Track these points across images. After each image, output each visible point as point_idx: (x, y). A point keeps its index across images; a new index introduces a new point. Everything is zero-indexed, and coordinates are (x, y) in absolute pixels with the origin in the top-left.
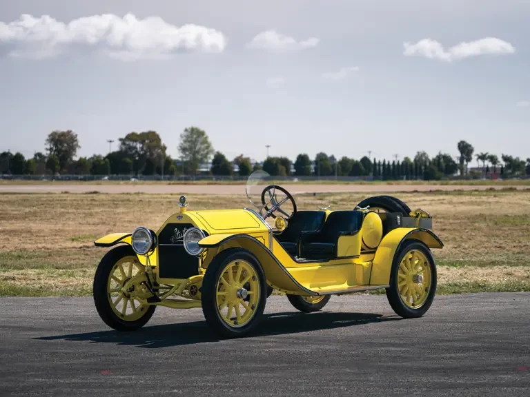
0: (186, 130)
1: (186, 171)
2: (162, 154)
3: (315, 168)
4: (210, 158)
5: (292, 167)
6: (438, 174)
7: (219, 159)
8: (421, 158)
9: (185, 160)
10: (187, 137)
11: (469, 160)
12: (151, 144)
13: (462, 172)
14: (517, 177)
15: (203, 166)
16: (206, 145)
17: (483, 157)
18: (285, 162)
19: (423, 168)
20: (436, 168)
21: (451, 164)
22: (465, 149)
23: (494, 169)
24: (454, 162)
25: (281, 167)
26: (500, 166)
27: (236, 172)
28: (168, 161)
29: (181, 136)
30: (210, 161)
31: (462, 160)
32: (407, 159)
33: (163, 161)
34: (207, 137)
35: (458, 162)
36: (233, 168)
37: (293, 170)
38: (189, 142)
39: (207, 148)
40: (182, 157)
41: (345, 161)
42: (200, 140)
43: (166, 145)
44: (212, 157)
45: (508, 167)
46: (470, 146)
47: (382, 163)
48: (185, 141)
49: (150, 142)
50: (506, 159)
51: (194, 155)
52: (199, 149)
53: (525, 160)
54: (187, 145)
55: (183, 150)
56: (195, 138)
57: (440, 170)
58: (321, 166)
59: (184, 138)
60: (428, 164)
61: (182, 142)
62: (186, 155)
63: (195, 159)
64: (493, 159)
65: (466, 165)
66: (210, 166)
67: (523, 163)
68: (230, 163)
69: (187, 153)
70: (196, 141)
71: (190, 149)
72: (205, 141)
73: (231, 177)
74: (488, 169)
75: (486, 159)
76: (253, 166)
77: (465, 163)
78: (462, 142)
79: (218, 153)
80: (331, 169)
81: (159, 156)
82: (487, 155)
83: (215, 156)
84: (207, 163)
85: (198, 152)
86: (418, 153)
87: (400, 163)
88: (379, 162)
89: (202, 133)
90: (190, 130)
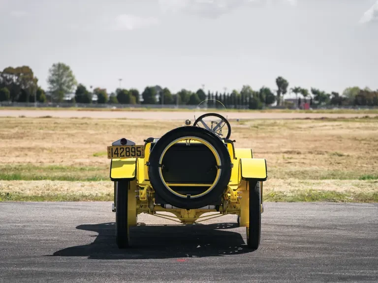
0: (54, 65)
2: (34, 85)
3: (160, 99)
4: (73, 89)
5: (141, 97)
6: (260, 104)
7: (81, 90)
8: (246, 92)
9: (53, 90)
10: (54, 70)
11: (284, 92)
12: (25, 76)
13: (278, 103)
14: (323, 106)
15: (67, 95)
16: (71, 78)
17: (296, 91)
18: (135, 93)
19: (248, 99)
20: (258, 99)
21: (270, 96)
22: (282, 84)
23: (305, 101)
24: (272, 95)
25: (133, 98)
26: (310, 98)
27: (95, 101)
28: (40, 92)
29: (50, 70)
30: (74, 91)
31: (279, 92)
32: (234, 92)
33: (35, 91)
34: (71, 72)
35: (276, 94)
36: (93, 98)
37: (141, 100)
38: (56, 75)
39: (72, 80)
40: (50, 88)
41: (183, 94)
42: (67, 73)
44: (75, 88)
45: (316, 99)
46: (285, 81)
47: (215, 94)
48: (53, 75)
49: (25, 74)
50: (314, 92)
51: (60, 86)
52: (65, 81)
53: (330, 93)
54: (54, 78)
55: (52, 82)
56: (61, 72)
57: (262, 100)
58: (165, 97)
59: (52, 72)
60: (252, 96)
61: (51, 75)
62: (54, 86)
63: (61, 89)
64: (304, 92)
65: (282, 97)
66: (74, 95)
67: (329, 95)
68: (90, 93)
69: (55, 84)
70: (62, 74)
71: (57, 81)
72: (70, 75)
73: (91, 105)
74: (299, 100)
75: (299, 92)
76: (109, 96)
77: (281, 95)
78: (280, 78)
79: (80, 84)
80: (173, 100)
81: (32, 87)
82: (299, 90)
83: (78, 87)
84: (71, 93)
85: (63, 84)
86: (244, 86)
87: (230, 95)
88: (212, 94)
89: (67, 68)
90: (57, 66)
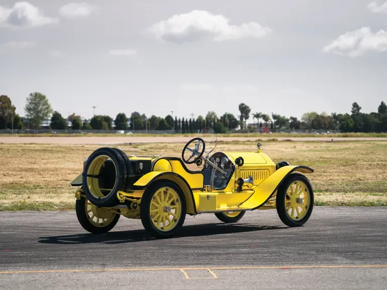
0: (31, 95)
1: (31, 126)
2: (12, 112)
3: (131, 124)
4: (50, 116)
5: (113, 123)
6: (224, 128)
7: (57, 117)
8: (211, 118)
9: (30, 117)
10: (31, 100)
11: (247, 118)
12: (3, 105)
13: (242, 127)
14: (283, 130)
15: (45, 122)
16: (46, 106)
17: (257, 116)
18: (107, 119)
19: (212, 124)
20: (222, 124)
21: (233, 121)
22: (244, 110)
23: (266, 125)
24: (236, 119)
25: (105, 124)
26: (271, 123)
27: (69, 127)
28: (17, 119)
29: (27, 99)
30: (50, 118)
31: (241, 117)
32: (200, 118)
33: (13, 119)
34: (47, 100)
35: (238, 119)
36: (68, 124)
37: (113, 126)
38: (33, 103)
39: (48, 108)
40: (27, 115)
41: (154, 119)
42: (42, 102)
43: (15, 106)
44: (51, 115)
45: (276, 123)
46: (248, 107)
47: (181, 120)
48: (30, 103)
49: (3, 103)
50: (275, 117)
51: (37, 114)
52: (41, 109)
53: (289, 118)
54: (32, 106)
55: (29, 109)
56: (38, 101)
57: (225, 125)
58: (135, 122)
59: (29, 101)
60: (216, 121)
61: (28, 104)
62: (31, 113)
63: (38, 117)
64: (265, 117)
65: (245, 122)
66: (50, 122)
67: (288, 120)
68: (65, 120)
69: (32, 112)
70: (39, 103)
71: (34, 109)
72: (46, 103)
73: (66, 131)
74: (261, 125)
75: (260, 117)
76: (83, 122)
77: (244, 120)
78: (242, 104)
79: (56, 112)
80: (143, 125)
81: (10, 115)
82: (261, 115)
83: (53, 115)
84: (47, 120)
85: (40, 112)
86: (209, 112)
87: (195, 120)
88: (179, 120)
89: (44, 97)
90: (34, 95)
